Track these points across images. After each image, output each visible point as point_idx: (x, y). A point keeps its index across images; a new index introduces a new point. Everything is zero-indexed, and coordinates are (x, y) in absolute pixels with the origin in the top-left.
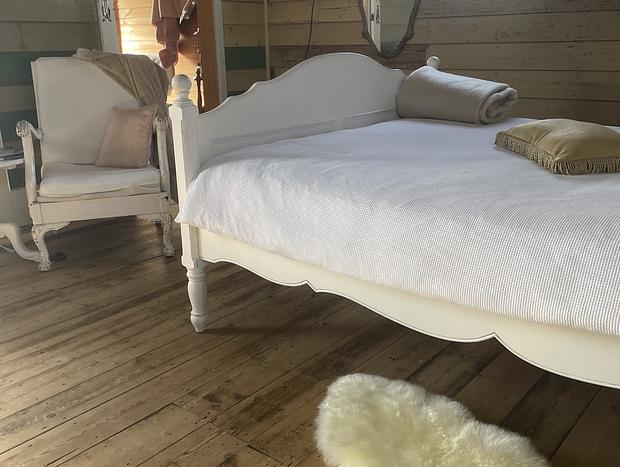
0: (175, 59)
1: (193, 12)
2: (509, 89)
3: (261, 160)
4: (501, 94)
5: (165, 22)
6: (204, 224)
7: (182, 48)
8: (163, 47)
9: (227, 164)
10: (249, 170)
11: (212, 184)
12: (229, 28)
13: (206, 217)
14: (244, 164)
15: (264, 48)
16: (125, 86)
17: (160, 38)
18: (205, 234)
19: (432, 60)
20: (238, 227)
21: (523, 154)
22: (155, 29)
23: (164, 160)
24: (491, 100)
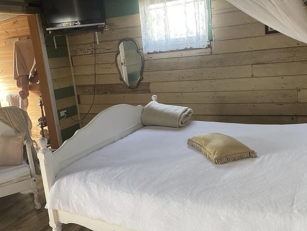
0: (28, 94)
1: (35, 73)
2: (189, 109)
3: (85, 172)
4: (186, 113)
5: (21, 77)
6: (60, 209)
7: (31, 88)
8: (20, 89)
9: (68, 176)
10: (80, 179)
11: (62, 188)
12: (55, 81)
13: (61, 205)
14: (77, 175)
15: (73, 86)
16: (6, 123)
17: (19, 85)
18: (60, 212)
19: (154, 97)
20: (77, 208)
21: (200, 151)
22: (16, 81)
23: (31, 161)
24: (182, 117)
